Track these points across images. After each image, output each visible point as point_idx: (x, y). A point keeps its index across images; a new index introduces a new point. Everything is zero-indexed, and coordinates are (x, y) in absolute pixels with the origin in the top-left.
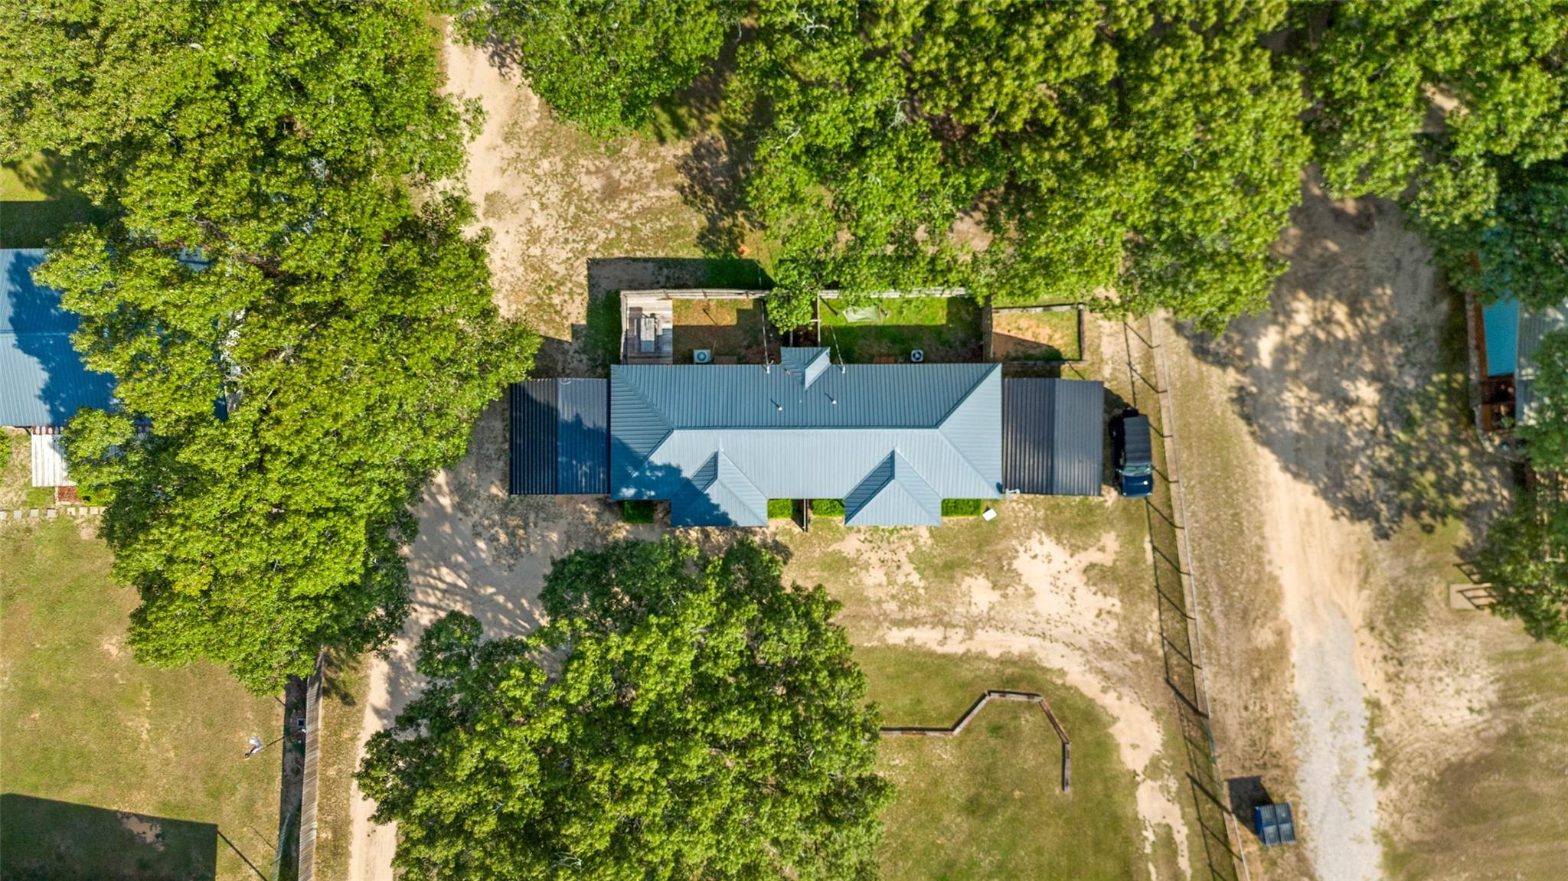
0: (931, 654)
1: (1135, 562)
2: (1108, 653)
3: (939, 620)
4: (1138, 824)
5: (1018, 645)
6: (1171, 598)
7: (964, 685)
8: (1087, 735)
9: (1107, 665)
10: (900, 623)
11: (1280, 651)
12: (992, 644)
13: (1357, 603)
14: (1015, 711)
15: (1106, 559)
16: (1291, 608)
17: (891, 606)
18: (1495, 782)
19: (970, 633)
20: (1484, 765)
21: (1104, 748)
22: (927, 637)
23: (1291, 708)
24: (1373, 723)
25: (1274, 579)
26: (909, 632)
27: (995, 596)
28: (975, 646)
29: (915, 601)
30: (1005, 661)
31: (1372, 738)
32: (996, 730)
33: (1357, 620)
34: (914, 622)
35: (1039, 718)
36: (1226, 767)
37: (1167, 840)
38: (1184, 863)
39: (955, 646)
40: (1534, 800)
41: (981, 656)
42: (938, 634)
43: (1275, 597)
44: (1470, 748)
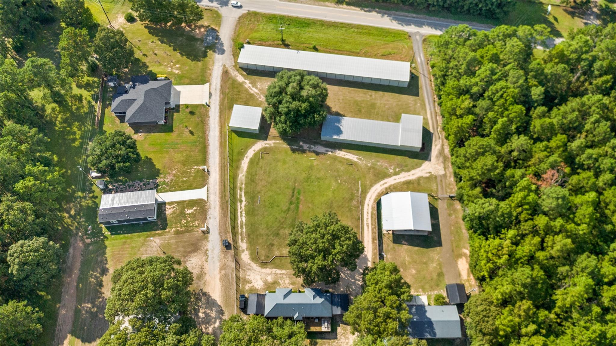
0: (278, 269)
1: (243, 284)
2: (249, 269)
3: (276, 274)
4: (247, 243)
5: (264, 270)
6: (238, 278)
7: (273, 264)
8: (254, 256)
9: (249, 267)
10: (283, 274)
11: (221, 269)
12: (268, 271)
13: (207, 278)
14: (265, 260)
15: (248, 285)
16: (218, 277)
17: (284, 276)
18: (189, 250)
19: (271, 273)
20: (190, 252)
21: (251, 254)
22: (279, 271)
23: (220, 261)
24: (207, 259)
25: (220, 282)
26: (282, 272)
27: (267, 278)
28: (271, 270)
29: (280, 277)
30: (266, 268)
31: (208, 256)
32: (268, 257)
33: (207, 275)
34: (281, 274)
35: (261, 259)
36: (232, 251)
37: (242, 240)
38: (240, 237)
39: (274, 270)
40: (183, 247)
41: (270, 268)
42: (277, 272)
43: (220, 278)
44: (192, 255)
